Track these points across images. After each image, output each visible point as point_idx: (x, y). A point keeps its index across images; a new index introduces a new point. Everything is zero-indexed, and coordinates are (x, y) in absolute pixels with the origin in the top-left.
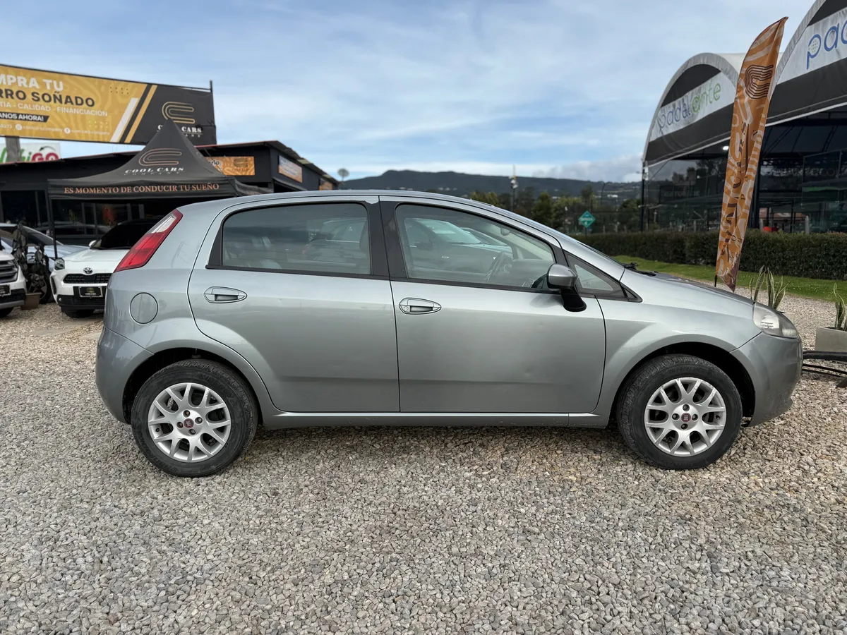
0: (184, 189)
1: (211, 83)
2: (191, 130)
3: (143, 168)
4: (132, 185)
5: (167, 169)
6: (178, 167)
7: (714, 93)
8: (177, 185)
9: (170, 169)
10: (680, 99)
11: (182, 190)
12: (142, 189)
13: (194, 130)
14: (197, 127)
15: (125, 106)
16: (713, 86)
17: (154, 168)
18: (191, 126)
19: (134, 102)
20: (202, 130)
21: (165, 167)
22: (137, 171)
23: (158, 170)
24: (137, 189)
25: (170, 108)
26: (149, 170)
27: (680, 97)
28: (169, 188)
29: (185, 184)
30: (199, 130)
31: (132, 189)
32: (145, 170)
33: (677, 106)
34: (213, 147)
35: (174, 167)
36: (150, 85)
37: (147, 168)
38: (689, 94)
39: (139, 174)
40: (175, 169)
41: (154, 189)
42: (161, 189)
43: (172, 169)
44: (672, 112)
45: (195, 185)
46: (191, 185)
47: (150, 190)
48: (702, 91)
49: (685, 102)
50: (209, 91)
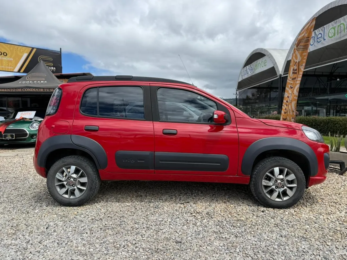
0: (46, 90)
1: (61, 49)
2: (51, 68)
3: (28, 81)
4: (22, 88)
5: (39, 82)
6: (44, 81)
7: (264, 63)
8: (43, 88)
9: (40, 82)
10: (249, 65)
11: (45, 91)
12: (26, 90)
13: (52, 68)
14: (54, 67)
15: (22, 56)
16: (263, 61)
17: (33, 81)
18: (51, 66)
19: (25, 55)
20: (56, 68)
21: (38, 81)
22: (25, 82)
23: (35, 82)
24: (24, 90)
25: (42, 58)
26: (31, 82)
27: (250, 64)
28: (39, 90)
29: (47, 88)
30: (55, 68)
31: (22, 90)
32: (29, 82)
33: (248, 68)
34: (60, 75)
35: (42, 81)
36: (33, 48)
37: (30, 81)
38: (253, 63)
39: (26, 83)
40: (43, 82)
41: (32, 90)
42: (35, 90)
43: (42, 82)
44: (246, 70)
45: (52, 89)
46: (50, 89)
47: (30, 90)
48: (258, 63)
49: (252, 66)
50: (60, 52)
